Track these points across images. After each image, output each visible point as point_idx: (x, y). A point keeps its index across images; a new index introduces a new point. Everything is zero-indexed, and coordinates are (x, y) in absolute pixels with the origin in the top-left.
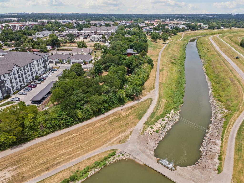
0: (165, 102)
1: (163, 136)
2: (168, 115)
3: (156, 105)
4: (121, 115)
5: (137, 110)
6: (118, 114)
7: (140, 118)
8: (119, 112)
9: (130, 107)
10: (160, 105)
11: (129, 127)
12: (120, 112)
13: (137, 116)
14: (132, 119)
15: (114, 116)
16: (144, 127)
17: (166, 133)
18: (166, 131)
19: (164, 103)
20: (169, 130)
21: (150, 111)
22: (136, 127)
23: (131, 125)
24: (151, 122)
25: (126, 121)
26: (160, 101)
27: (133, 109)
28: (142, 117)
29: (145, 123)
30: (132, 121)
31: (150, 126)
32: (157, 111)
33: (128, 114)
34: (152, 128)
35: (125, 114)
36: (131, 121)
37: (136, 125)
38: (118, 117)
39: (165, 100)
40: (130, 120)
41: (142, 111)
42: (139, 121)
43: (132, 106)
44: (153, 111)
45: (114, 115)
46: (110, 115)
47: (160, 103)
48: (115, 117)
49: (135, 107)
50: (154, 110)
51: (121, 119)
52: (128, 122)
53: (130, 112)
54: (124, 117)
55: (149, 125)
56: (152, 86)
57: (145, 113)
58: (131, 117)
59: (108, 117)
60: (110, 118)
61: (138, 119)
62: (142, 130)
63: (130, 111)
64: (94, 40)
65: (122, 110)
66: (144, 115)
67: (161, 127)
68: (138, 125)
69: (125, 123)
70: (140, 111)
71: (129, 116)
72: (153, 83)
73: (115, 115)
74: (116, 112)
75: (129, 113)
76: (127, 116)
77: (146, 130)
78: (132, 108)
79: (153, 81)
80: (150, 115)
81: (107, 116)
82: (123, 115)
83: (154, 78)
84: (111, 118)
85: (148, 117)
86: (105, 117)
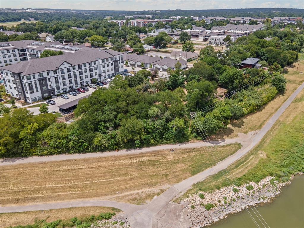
0: (262, 159)
1: (216, 220)
2: (252, 184)
3: (240, 158)
4: (164, 158)
5: (198, 157)
6: (162, 155)
7: (194, 173)
8: (164, 152)
9: (190, 149)
10: (248, 160)
11: (167, 181)
12: (166, 152)
13: (193, 168)
14: (180, 170)
15: (152, 156)
16: (190, 190)
17: (226, 217)
18: (228, 213)
19: (259, 159)
20: (235, 213)
21: (222, 166)
22: (176, 186)
23: (170, 180)
24: (207, 185)
25: (168, 169)
26: (252, 154)
27: (192, 153)
28: (200, 172)
29: (198, 183)
30: (177, 174)
31: (201, 192)
32: (235, 169)
33: (178, 160)
34: (202, 197)
35: (172, 157)
36: (175, 172)
37: (178, 182)
38: (158, 159)
39: (265, 154)
40: (175, 170)
41: (208, 162)
42: (190, 177)
43: (193, 149)
44: (227, 167)
45: (153, 154)
46: (146, 153)
47: (252, 157)
48: (153, 158)
49: (198, 151)
50: (229, 167)
51: (160, 164)
52: (170, 173)
53: (183, 158)
54: (168, 162)
55: (200, 190)
56: (258, 125)
57: (209, 167)
58: (180, 165)
59: (141, 155)
60: (144, 158)
61: (191, 174)
62: (182, 194)
63: (184, 155)
64: (214, 43)
65: (171, 150)
66: (205, 169)
67: (223, 202)
68: (183, 182)
69: (163, 172)
70: (204, 160)
71: (179, 163)
72: (264, 119)
73: (155, 156)
74: (159, 150)
75: (181, 157)
76: (175, 162)
77: (188, 197)
78: (190, 152)
79: (267, 115)
80: (216, 172)
81: (142, 153)
82: (168, 160)
83: (273, 111)
84: (146, 157)
85: (210, 176)
86: (137, 154)
